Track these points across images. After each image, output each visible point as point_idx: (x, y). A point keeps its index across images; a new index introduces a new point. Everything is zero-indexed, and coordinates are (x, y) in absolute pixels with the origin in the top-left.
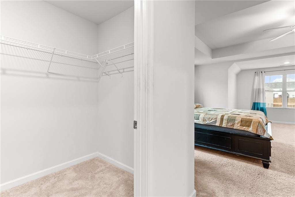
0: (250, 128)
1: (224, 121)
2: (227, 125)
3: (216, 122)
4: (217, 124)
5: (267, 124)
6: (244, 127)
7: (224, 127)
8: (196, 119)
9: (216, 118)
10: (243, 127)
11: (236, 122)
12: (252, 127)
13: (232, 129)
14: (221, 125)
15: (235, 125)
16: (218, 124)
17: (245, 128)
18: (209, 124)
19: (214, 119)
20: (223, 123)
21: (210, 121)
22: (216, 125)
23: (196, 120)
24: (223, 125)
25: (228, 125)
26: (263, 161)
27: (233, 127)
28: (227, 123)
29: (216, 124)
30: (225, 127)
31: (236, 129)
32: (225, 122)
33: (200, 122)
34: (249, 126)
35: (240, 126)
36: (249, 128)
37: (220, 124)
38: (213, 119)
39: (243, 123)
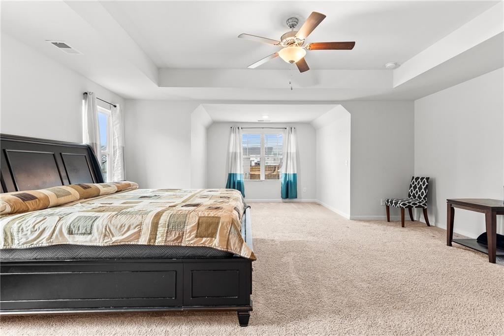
0: (215, 238)
1: (159, 229)
2: (166, 239)
3: (138, 234)
4: (143, 241)
5: (245, 212)
6: (204, 239)
7: (160, 244)
8: (84, 234)
9: (141, 224)
10: (202, 240)
11: (188, 228)
12: (220, 235)
13: (179, 246)
14: (152, 241)
15: (184, 236)
16: (145, 241)
17: (205, 242)
18: (122, 243)
19: (135, 228)
20: (156, 235)
21: (123, 235)
22: (139, 243)
23: (82, 236)
24: (157, 241)
25: (168, 239)
26: (239, 311)
27: (181, 242)
28: (167, 232)
29: (140, 240)
30: (163, 244)
31: (186, 247)
32: (161, 230)
33: (96, 239)
34: (212, 235)
35: (196, 237)
36: (213, 239)
37: (150, 240)
38: (132, 227)
39: (202, 228)
